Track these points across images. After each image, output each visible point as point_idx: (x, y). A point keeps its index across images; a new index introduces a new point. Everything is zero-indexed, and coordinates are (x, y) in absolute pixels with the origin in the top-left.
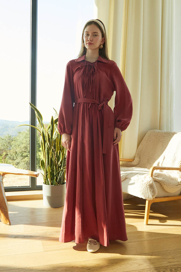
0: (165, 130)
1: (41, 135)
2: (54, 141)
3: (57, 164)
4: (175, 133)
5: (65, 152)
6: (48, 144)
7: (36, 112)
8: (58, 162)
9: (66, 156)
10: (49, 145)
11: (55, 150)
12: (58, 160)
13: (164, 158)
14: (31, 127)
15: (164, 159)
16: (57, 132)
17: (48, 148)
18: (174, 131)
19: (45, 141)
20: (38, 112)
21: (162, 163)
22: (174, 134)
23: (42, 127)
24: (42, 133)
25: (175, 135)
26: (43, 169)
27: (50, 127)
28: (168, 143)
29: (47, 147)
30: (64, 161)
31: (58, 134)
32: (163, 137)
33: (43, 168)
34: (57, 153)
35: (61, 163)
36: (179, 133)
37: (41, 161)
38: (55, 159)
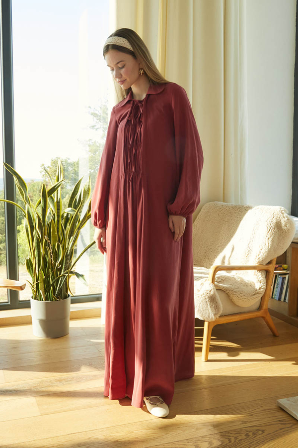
0: (232, 202)
1: (25, 216)
2: (48, 225)
3: (55, 265)
4: (249, 208)
5: (67, 245)
6: (37, 232)
7: (15, 178)
8: (55, 262)
9: (69, 252)
10: (40, 234)
11: (50, 241)
12: (56, 259)
13: (233, 249)
14: (8, 203)
15: (232, 252)
16: (52, 211)
17: (37, 239)
18: (248, 203)
19: (32, 228)
20: (19, 178)
21: (230, 258)
22: (247, 208)
23: (26, 204)
24: (26, 213)
25: (250, 211)
26: (30, 273)
27: (40, 203)
28: (239, 224)
29: (36, 236)
30: (66, 261)
31: (54, 215)
32: (229, 214)
33: (31, 271)
34: (54, 246)
35: (61, 263)
36: (256, 207)
37: (27, 260)
38: (51, 256)
